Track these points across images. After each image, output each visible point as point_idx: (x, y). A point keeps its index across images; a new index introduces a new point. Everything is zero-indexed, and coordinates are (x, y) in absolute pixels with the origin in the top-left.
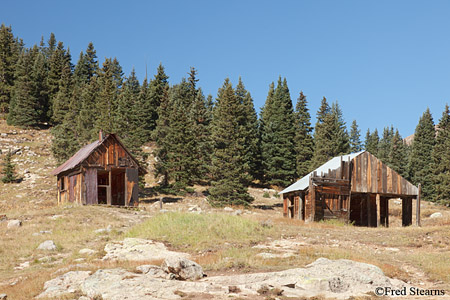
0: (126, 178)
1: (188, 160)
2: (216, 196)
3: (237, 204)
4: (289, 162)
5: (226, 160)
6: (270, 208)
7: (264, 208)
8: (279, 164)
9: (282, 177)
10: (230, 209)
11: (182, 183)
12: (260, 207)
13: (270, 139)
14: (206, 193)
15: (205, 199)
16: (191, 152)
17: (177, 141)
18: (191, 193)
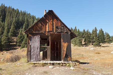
0: (62, 40)
1: (89, 40)
2: (94, 45)
3: (98, 46)
4: (103, 40)
5: (96, 39)
6: (104, 47)
7: (103, 47)
8: (102, 40)
9: (102, 42)
10: (98, 47)
11: (88, 43)
12: (102, 47)
13: (100, 37)
14: (93, 45)
15: (92, 45)
16: (89, 38)
17: (87, 37)
18: (90, 45)
